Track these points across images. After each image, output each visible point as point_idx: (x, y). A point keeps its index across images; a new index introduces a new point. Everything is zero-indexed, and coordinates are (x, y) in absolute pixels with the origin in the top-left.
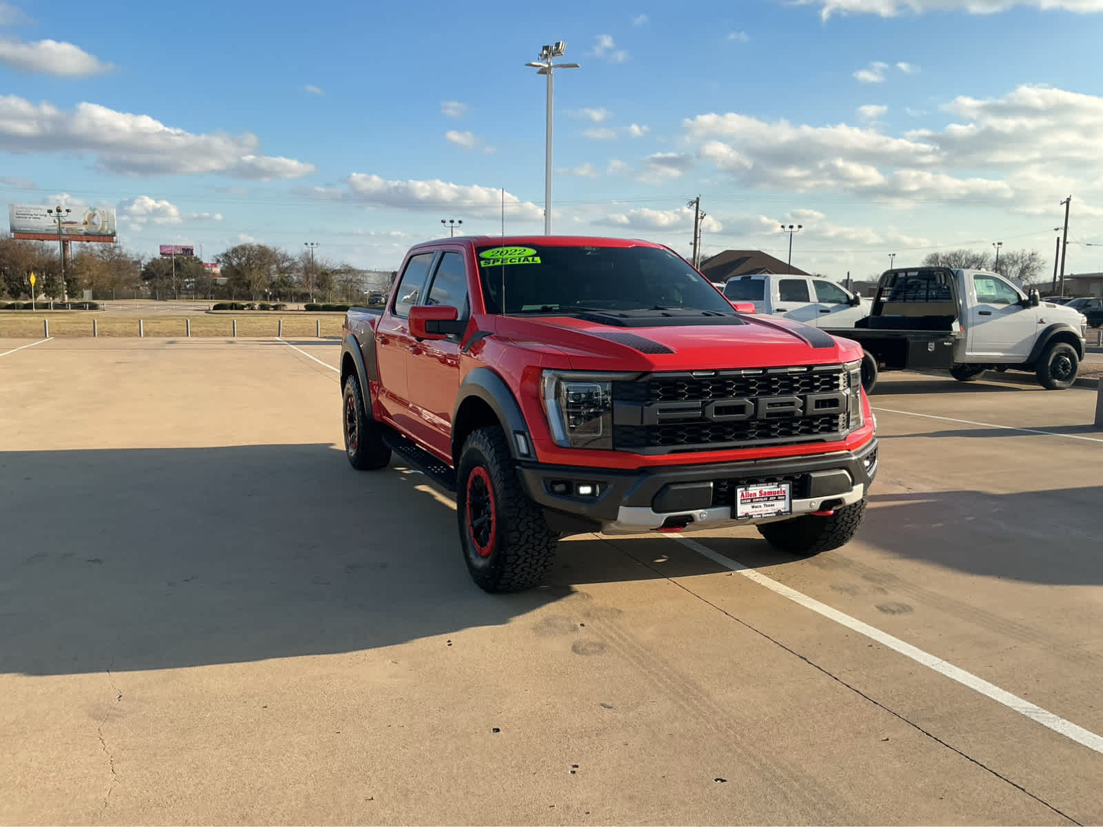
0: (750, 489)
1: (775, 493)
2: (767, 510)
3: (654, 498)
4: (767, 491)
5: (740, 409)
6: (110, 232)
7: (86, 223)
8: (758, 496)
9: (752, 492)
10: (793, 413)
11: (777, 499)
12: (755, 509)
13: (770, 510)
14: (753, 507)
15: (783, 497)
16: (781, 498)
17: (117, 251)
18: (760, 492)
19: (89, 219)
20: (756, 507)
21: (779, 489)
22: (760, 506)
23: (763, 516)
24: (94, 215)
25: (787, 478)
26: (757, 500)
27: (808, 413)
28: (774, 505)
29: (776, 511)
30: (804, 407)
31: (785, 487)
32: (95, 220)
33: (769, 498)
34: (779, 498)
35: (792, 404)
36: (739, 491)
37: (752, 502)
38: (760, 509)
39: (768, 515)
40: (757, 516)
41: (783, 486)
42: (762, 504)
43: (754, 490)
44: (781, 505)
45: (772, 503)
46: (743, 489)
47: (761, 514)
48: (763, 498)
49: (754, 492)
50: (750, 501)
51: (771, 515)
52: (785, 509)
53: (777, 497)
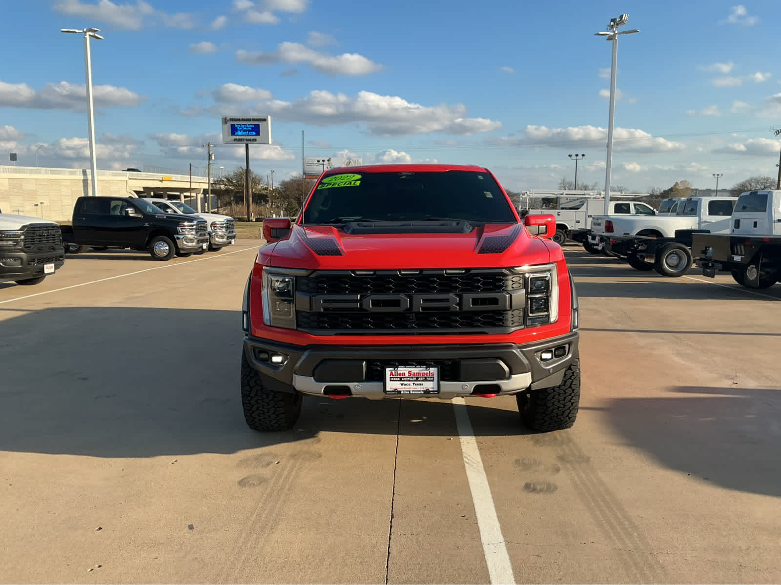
0: (399, 369)
2: (416, 388)
3: (314, 369)
4: (415, 372)
5: (397, 303)
8: (407, 375)
9: (401, 372)
10: (448, 308)
11: (425, 379)
12: (404, 386)
13: (419, 388)
14: (402, 384)
15: (432, 379)
16: (430, 379)
18: (409, 373)
20: (405, 385)
21: (428, 372)
22: (409, 384)
23: (411, 393)
25: (437, 363)
27: (465, 309)
28: (422, 384)
29: (425, 389)
30: (460, 304)
31: (434, 370)
33: (417, 378)
34: (427, 379)
35: (447, 300)
36: (388, 371)
37: (401, 380)
38: (408, 386)
39: (416, 392)
41: (431, 369)
42: (411, 383)
43: (402, 370)
44: (430, 385)
45: (421, 383)
47: (410, 391)
48: (412, 377)
49: (404, 372)
50: (399, 379)
52: (433, 388)
53: (426, 378)
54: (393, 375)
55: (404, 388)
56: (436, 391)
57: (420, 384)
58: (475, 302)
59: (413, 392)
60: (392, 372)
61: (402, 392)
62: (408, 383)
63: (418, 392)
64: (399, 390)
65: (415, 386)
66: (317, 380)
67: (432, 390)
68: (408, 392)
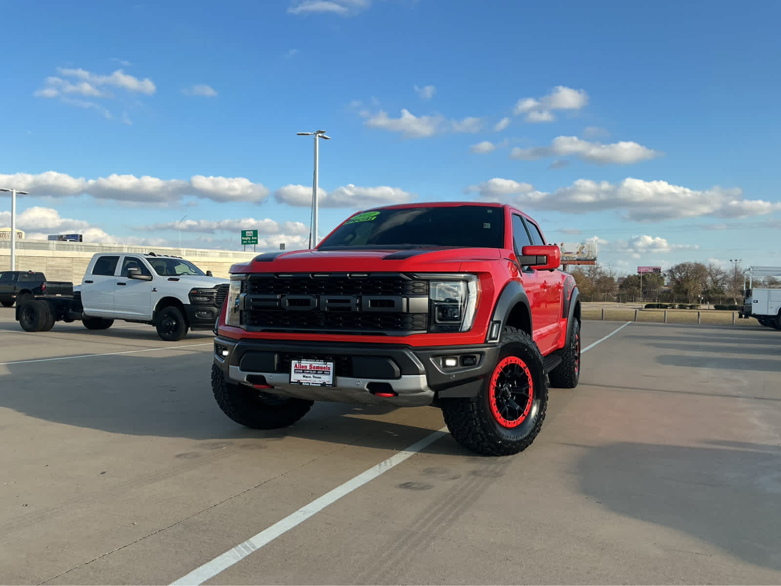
0: (302, 362)
1: (322, 368)
2: (315, 381)
4: (316, 365)
5: (307, 303)
6: (592, 258)
7: (578, 253)
8: (308, 368)
9: (304, 365)
10: (350, 309)
11: (323, 373)
12: (305, 379)
13: (317, 381)
14: (304, 376)
15: (328, 373)
17: (599, 270)
19: (580, 250)
20: (306, 377)
21: (325, 366)
22: (310, 377)
23: (311, 384)
24: (583, 247)
26: (308, 371)
28: (320, 378)
29: (322, 383)
30: (360, 305)
31: (330, 365)
32: (584, 250)
33: (317, 371)
34: (325, 372)
35: (348, 301)
36: (294, 363)
37: (303, 372)
39: (314, 385)
40: (306, 384)
41: (328, 363)
42: (311, 376)
43: (305, 363)
44: (327, 379)
45: (319, 376)
46: (296, 362)
47: (309, 383)
48: (312, 370)
49: (306, 365)
50: (301, 371)
51: (318, 385)
52: (329, 382)
53: (323, 371)
54: (297, 368)
55: (306, 380)
56: (330, 385)
57: (319, 378)
58: (374, 303)
59: (313, 385)
60: (296, 365)
61: (303, 384)
62: (309, 375)
63: (316, 385)
64: (301, 381)
65: (314, 379)
66: (243, 370)
67: (328, 383)
68: (308, 384)
